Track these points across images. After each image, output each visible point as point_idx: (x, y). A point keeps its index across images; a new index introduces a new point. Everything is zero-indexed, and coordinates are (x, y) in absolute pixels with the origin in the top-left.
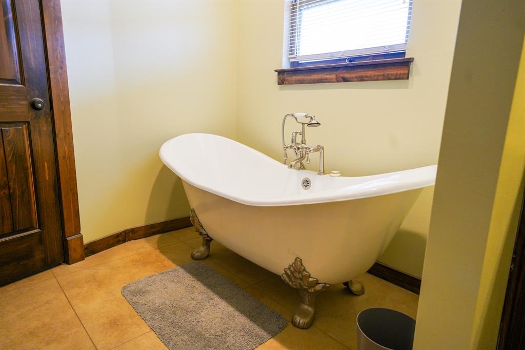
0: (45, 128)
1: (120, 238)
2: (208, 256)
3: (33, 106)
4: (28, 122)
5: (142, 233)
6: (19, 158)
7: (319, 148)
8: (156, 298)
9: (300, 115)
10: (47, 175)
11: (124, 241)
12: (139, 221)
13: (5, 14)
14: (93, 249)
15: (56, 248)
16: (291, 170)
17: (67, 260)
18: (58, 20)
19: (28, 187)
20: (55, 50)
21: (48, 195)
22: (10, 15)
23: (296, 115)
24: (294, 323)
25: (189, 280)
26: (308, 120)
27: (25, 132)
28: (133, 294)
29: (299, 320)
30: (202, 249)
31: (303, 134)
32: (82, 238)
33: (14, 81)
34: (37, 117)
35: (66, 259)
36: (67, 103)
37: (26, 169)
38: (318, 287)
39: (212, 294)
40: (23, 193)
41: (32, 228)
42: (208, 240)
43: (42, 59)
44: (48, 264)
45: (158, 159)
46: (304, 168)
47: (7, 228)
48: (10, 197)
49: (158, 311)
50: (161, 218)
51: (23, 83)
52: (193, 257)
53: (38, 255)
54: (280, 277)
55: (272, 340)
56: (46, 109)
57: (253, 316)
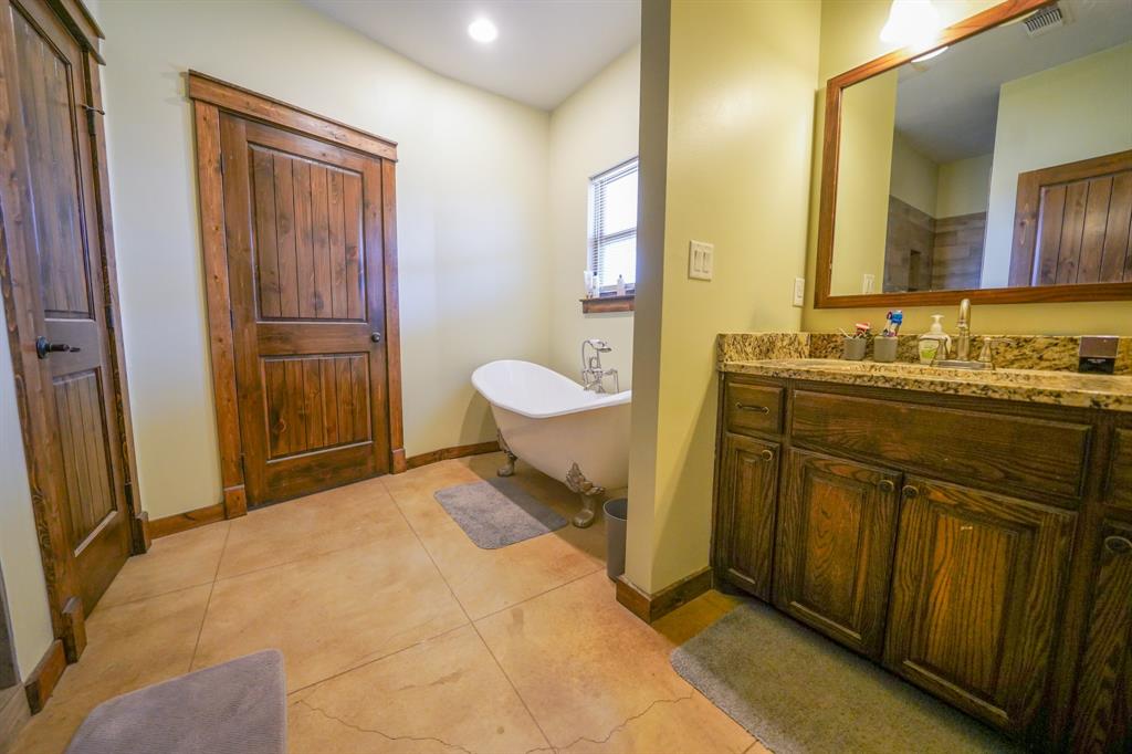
0: (380, 356)
1: (437, 456)
2: (512, 474)
3: (373, 339)
4: (368, 353)
5: (455, 453)
6: (361, 381)
7: (612, 372)
8: (461, 501)
9: (594, 341)
10: (380, 395)
11: (440, 459)
12: (454, 441)
13: (359, 270)
14: (412, 463)
15: (384, 458)
16: (587, 393)
17: (391, 472)
18: (395, 270)
19: (365, 406)
20: (391, 293)
21: (380, 412)
22: (362, 272)
23: (592, 341)
24: (575, 524)
25: (491, 489)
26: (600, 347)
27: (366, 360)
28: (443, 498)
29: (580, 521)
30: (507, 467)
31: (598, 359)
32: (404, 452)
33: (361, 320)
34: (375, 348)
35: (391, 469)
36: (397, 335)
37: (365, 390)
38: (593, 491)
39: (509, 501)
40: (361, 409)
41: (367, 440)
42: (514, 459)
43: (381, 302)
44: (378, 473)
45: (470, 385)
46: (604, 392)
47: (349, 438)
48: (353, 412)
49: (463, 510)
50: (473, 440)
51: (367, 321)
52: (499, 475)
53: (371, 464)
54: (563, 484)
55: (552, 535)
56: (382, 341)
57: (540, 518)
